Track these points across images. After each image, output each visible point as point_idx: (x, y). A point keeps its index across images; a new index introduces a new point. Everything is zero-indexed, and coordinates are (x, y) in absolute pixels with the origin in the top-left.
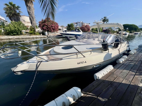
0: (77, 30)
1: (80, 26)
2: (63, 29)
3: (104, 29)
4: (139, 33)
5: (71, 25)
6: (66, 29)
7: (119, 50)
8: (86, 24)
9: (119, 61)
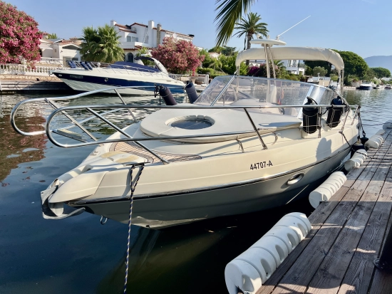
0: (140, 62)
1: (146, 42)
2: (56, 50)
3: (254, 65)
4: (371, 85)
5: (102, 33)
6: (72, 54)
7: (341, 133)
8: (176, 39)
9: (353, 163)
